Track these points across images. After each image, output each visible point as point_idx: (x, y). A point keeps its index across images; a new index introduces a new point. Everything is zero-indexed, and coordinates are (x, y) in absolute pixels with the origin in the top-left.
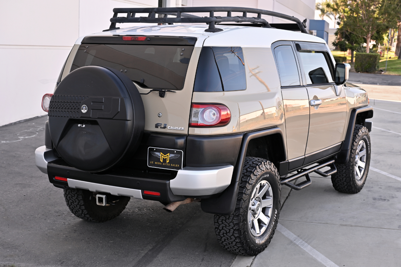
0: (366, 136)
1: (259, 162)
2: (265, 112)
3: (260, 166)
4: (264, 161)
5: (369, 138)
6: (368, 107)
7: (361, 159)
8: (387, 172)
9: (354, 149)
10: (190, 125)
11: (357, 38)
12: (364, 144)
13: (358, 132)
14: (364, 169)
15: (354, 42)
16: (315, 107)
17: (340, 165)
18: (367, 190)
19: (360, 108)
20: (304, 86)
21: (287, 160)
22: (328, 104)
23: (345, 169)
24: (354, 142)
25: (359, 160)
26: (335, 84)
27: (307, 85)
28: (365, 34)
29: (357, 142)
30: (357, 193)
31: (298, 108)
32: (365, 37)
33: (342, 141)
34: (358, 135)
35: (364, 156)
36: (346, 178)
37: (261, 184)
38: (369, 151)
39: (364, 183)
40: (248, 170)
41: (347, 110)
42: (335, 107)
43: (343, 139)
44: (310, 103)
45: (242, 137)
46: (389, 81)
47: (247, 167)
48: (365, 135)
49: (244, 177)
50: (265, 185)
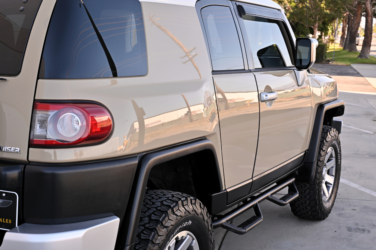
0: (336, 141)
1: (174, 201)
2: (192, 110)
3: (174, 209)
4: (182, 199)
5: (339, 144)
6: (338, 102)
7: (328, 172)
8: (358, 184)
9: (321, 160)
10: (32, 144)
11: (304, 29)
12: (333, 151)
13: (326, 137)
14: (332, 186)
15: (300, 33)
16: (267, 103)
17: (302, 183)
18: (337, 214)
19: (328, 102)
20: (250, 71)
21: (224, 189)
22: (281, 98)
23: (309, 189)
24: (321, 151)
25: (326, 174)
26: (295, 68)
27: (255, 69)
28: (312, 24)
29: (324, 150)
30: (324, 219)
31: (243, 104)
32: (312, 27)
33: (305, 150)
34: (326, 140)
35: (332, 167)
36: (310, 201)
37: (177, 238)
38: (339, 161)
39: (333, 205)
40: (152, 218)
41: (311, 104)
42: (292, 101)
43: (307, 148)
44: (259, 96)
45: (136, 162)
46: (338, 71)
47: (151, 211)
48: (334, 140)
49: (144, 232)
50: (186, 238)
